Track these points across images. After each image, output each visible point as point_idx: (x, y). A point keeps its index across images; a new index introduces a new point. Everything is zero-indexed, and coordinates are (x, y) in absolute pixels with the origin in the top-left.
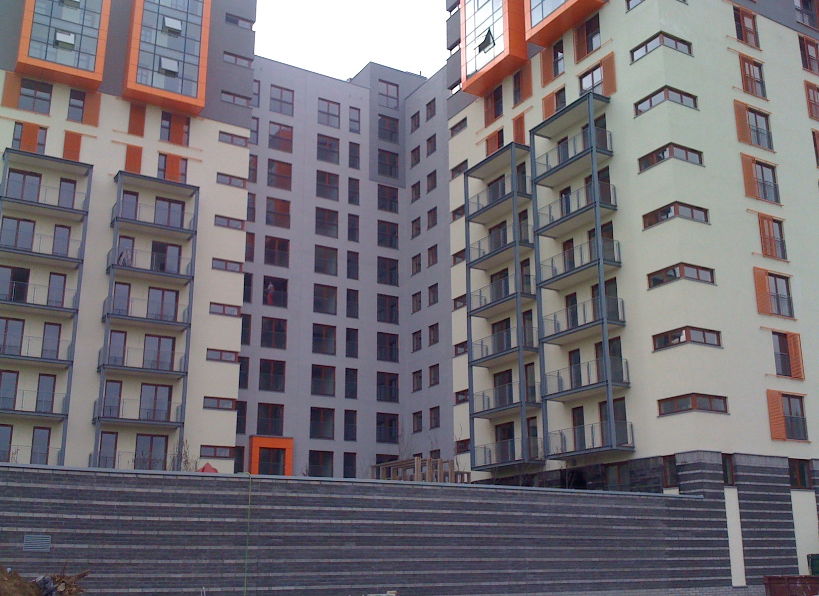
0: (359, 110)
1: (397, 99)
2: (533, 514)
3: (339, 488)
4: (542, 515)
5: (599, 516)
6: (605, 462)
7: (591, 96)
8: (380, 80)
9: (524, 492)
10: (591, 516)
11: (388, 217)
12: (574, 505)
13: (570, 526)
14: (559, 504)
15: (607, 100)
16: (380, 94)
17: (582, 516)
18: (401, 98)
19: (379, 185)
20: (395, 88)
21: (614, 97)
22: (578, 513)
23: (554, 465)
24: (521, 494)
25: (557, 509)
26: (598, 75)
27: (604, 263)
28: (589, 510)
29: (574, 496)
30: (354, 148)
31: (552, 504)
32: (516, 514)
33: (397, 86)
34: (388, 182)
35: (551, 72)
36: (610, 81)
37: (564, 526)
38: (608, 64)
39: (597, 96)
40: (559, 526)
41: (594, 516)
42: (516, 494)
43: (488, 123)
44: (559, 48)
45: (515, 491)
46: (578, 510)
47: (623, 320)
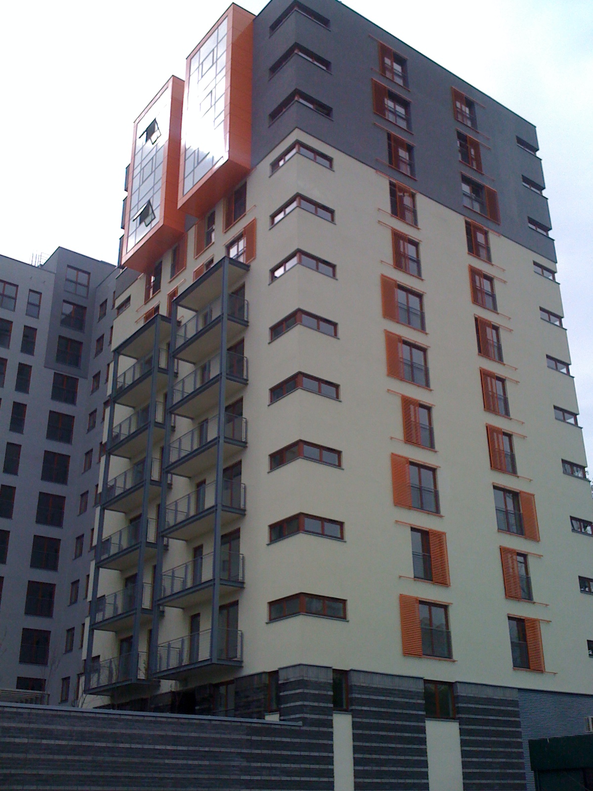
0: (40, 294)
1: (88, 287)
2: (44, 742)
4: (58, 742)
5: (146, 747)
7: (227, 261)
8: (69, 266)
9: (33, 711)
10: (133, 746)
11: (63, 408)
12: (110, 731)
13: (100, 758)
14: (88, 729)
15: (246, 267)
16: (67, 280)
17: (121, 745)
18: (92, 286)
19: (55, 373)
20: (87, 275)
21: (254, 265)
22: (114, 742)
24: (29, 714)
25: (82, 736)
26: (242, 244)
27: (225, 442)
28: (132, 738)
29: (111, 719)
30: (29, 334)
31: (75, 728)
32: (17, 740)
33: (89, 274)
34: (67, 370)
35: (205, 241)
36: (250, 251)
37: (90, 758)
38: (249, 233)
39: (234, 262)
40: (83, 758)
41: (139, 746)
42: (21, 714)
43: (147, 299)
44: (211, 221)
45: (20, 710)
46: (116, 738)
47: (244, 509)
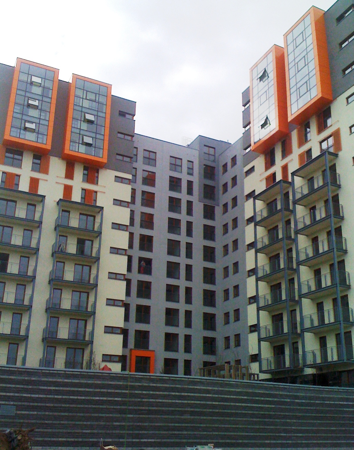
0: (193, 162)
1: (214, 156)
2: (296, 401)
3: (181, 382)
4: (301, 401)
5: (336, 403)
6: (340, 370)
7: (327, 153)
8: (205, 145)
9: (290, 387)
10: (331, 402)
11: (209, 223)
12: (321, 396)
13: (318, 408)
14: (312, 395)
15: (336, 155)
16: (205, 153)
17: (326, 402)
18: (217, 155)
19: (204, 204)
20: (213, 149)
21: (340, 154)
22: (323, 401)
23: (309, 371)
24: (289, 388)
25: (310, 398)
26: (331, 141)
27: (337, 251)
28: (329, 399)
29: (321, 390)
30: (190, 184)
31: (307, 395)
32: (286, 400)
33: (214, 148)
34: (209, 203)
35: (303, 139)
36: (338, 145)
37: (315, 408)
38: (336, 135)
39: (330, 153)
40: (312, 408)
41: (333, 402)
42: (286, 388)
43: (267, 168)
44: (308, 126)
45: (285, 387)
46: (323, 399)
47: (349, 285)
